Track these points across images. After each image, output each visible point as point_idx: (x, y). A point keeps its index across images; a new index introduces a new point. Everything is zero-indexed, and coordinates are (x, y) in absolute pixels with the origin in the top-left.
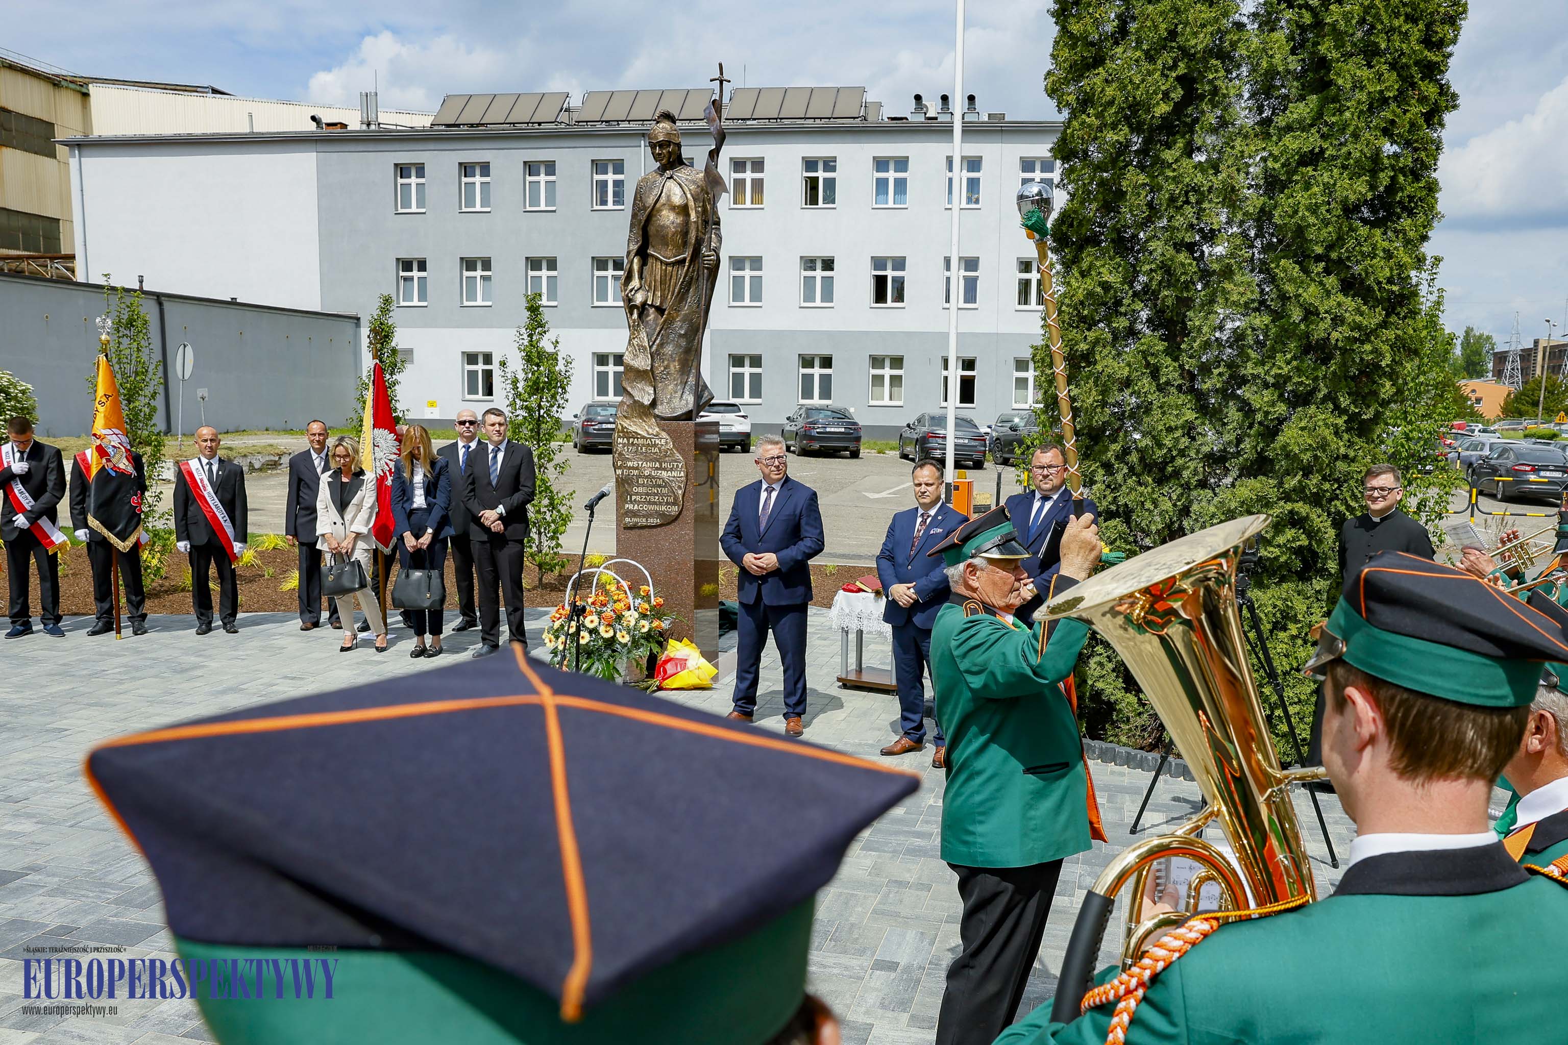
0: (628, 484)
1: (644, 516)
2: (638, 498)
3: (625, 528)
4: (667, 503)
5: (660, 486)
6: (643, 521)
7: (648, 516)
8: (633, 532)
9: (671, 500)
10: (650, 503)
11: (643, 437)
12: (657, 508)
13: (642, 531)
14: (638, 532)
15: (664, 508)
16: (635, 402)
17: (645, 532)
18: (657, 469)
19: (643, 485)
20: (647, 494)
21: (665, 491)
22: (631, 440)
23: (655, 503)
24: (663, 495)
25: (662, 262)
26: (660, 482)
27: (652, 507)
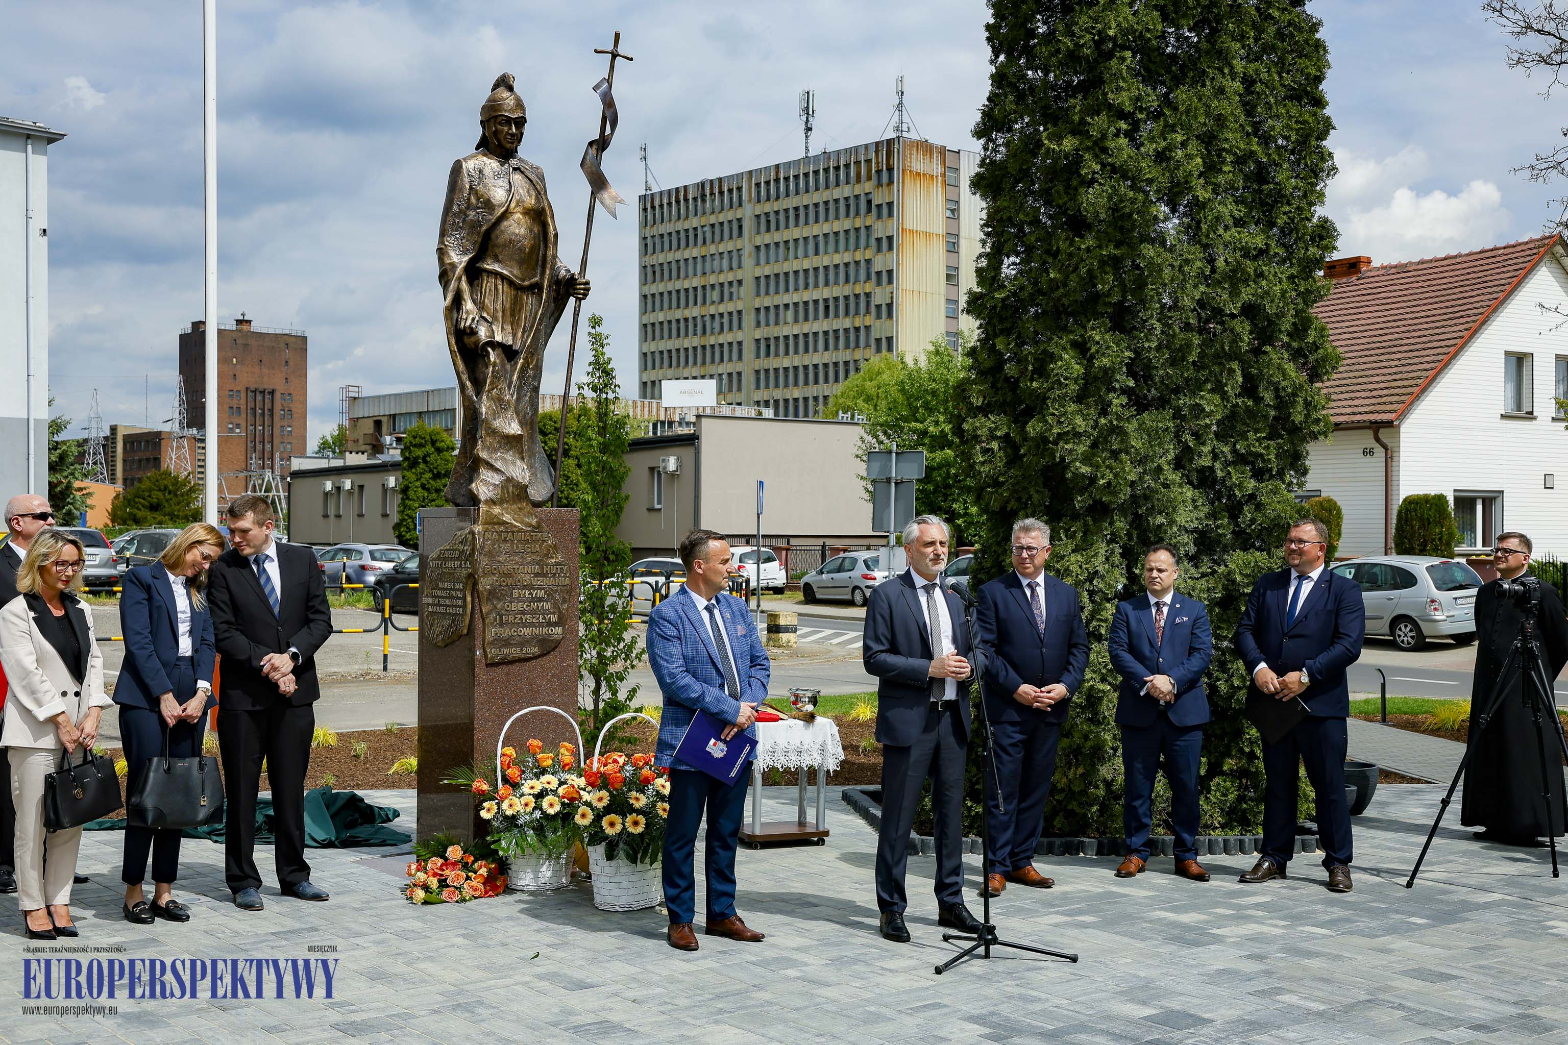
0: (499, 599)
1: (516, 645)
2: (511, 618)
3: (487, 665)
4: (550, 624)
5: (540, 600)
6: (513, 652)
7: (524, 643)
8: (499, 670)
9: (555, 618)
10: (525, 625)
11: (520, 530)
12: (536, 631)
13: (510, 667)
14: (505, 669)
15: (545, 630)
16: (509, 480)
17: (515, 668)
18: (537, 575)
19: (519, 599)
20: (523, 612)
21: (547, 606)
22: (504, 535)
23: (531, 625)
24: (544, 612)
25: (511, 283)
26: (541, 594)
27: (527, 631)
